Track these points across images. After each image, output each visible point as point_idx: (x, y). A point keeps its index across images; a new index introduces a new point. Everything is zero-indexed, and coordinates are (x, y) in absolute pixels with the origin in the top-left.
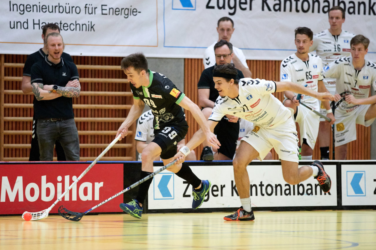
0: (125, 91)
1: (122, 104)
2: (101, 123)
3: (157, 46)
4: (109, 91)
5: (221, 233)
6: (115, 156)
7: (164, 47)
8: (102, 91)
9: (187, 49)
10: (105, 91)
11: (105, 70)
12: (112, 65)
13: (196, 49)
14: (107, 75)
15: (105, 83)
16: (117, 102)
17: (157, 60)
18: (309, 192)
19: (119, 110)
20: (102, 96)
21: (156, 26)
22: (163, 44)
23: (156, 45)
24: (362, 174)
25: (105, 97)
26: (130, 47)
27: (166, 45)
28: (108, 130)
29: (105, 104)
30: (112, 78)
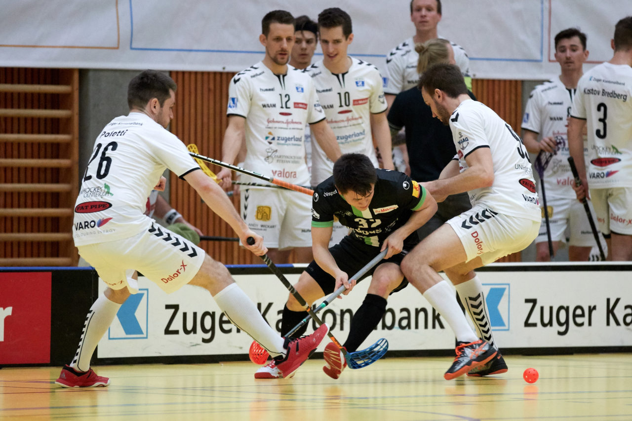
0: (58, 133)
1: (52, 157)
2: (12, 193)
3: (118, 48)
4: (26, 132)
5: (238, 402)
6: (39, 256)
7: (132, 49)
8: (12, 132)
9: (175, 53)
10: (19, 132)
11: (19, 94)
12: (32, 83)
13: (193, 54)
14: (22, 104)
15: (19, 119)
16: (42, 153)
17: (118, 74)
18: (405, 323)
19: (46, 169)
20: (12, 144)
21: (114, 10)
22: (129, 44)
23: (116, 46)
24: (504, 290)
25: (19, 144)
26: (66, 49)
27: (134, 46)
28: (26, 207)
29: (19, 157)
30: (32, 108)
